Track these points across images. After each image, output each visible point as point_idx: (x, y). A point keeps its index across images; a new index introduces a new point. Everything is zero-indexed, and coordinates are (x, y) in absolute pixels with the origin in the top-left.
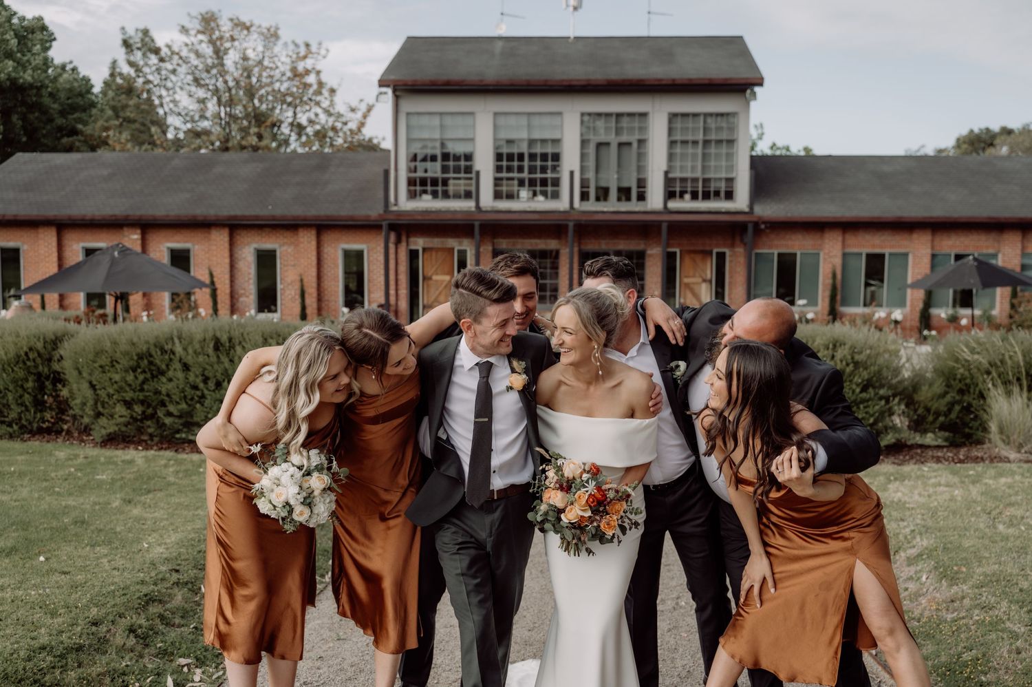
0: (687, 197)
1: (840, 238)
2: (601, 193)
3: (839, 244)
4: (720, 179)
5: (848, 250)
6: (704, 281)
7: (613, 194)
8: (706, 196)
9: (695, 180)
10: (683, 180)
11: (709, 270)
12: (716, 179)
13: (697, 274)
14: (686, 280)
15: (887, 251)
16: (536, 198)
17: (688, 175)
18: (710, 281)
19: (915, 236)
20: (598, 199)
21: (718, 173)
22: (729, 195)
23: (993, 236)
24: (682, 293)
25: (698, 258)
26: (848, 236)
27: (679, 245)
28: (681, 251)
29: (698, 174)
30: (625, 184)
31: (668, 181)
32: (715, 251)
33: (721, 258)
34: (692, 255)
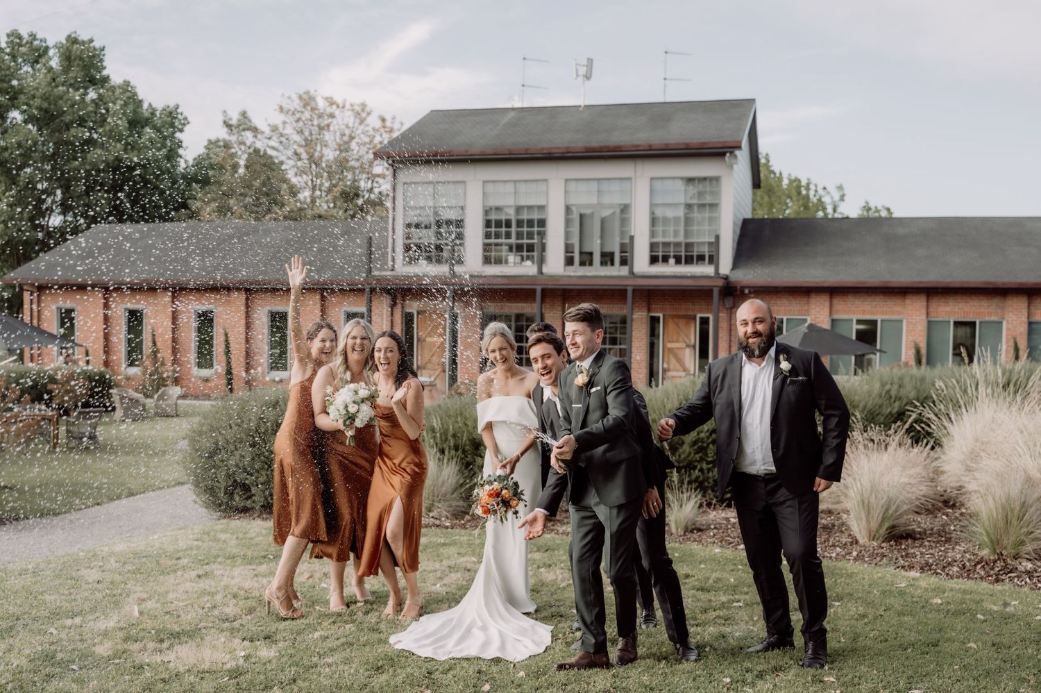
0: (672, 261)
1: (827, 304)
2: (585, 257)
3: (827, 310)
4: (703, 243)
5: (836, 317)
6: (688, 346)
7: (597, 258)
8: (689, 260)
9: (677, 245)
10: (666, 244)
11: (693, 336)
12: (699, 244)
13: (681, 339)
14: (669, 345)
15: (879, 318)
16: (524, 263)
17: (671, 239)
18: (694, 347)
19: (908, 301)
20: (582, 264)
21: (701, 238)
22: (713, 259)
23: (996, 301)
24: (666, 359)
25: (682, 322)
26: (835, 301)
27: (661, 310)
28: (664, 316)
29: (681, 239)
30: (608, 249)
31: (653, 246)
32: (698, 316)
33: (705, 322)
34: (676, 320)
